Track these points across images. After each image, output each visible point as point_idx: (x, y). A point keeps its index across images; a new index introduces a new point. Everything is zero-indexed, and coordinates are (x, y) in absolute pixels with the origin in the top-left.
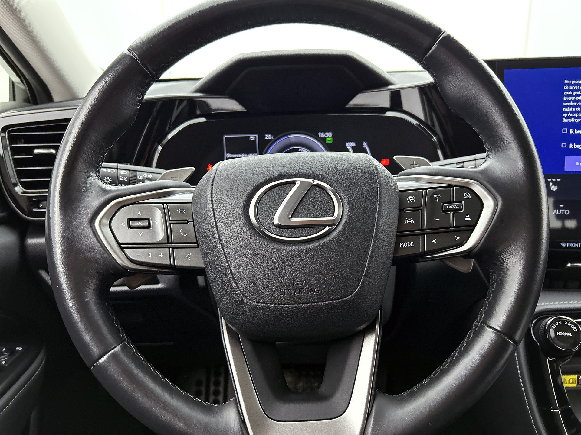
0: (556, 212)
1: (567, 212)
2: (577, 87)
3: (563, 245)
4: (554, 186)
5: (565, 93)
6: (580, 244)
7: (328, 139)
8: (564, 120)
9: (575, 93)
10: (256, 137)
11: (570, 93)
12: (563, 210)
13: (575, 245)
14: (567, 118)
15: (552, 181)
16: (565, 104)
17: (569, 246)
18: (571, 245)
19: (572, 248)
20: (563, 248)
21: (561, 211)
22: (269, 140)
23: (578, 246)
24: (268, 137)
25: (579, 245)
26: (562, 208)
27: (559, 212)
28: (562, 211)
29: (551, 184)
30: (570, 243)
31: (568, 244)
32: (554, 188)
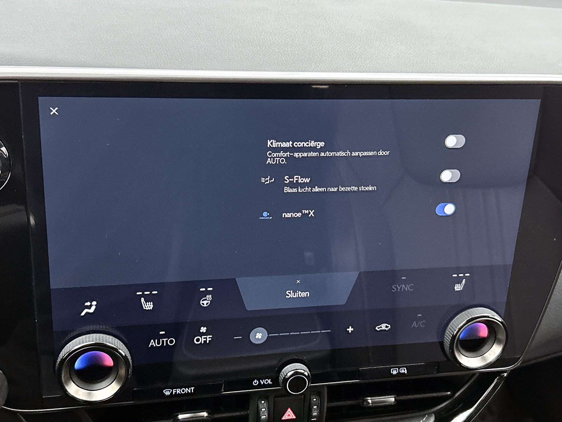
1: (171, 342)
4: (147, 303)
6: (193, 388)
12: (165, 340)
13: (186, 390)
15: (143, 295)
17: (176, 393)
18: (178, 391)
19: (180, 395)
20: (168, 396)
21: (161, 340)
23: (190, 392)
25: (191, 390)
26: (163, 336)
27: (159, 343)
28: (163, 342)
29: (143, 300)
30: (178, 389)
31: (175, 391)
32: (149, 306)
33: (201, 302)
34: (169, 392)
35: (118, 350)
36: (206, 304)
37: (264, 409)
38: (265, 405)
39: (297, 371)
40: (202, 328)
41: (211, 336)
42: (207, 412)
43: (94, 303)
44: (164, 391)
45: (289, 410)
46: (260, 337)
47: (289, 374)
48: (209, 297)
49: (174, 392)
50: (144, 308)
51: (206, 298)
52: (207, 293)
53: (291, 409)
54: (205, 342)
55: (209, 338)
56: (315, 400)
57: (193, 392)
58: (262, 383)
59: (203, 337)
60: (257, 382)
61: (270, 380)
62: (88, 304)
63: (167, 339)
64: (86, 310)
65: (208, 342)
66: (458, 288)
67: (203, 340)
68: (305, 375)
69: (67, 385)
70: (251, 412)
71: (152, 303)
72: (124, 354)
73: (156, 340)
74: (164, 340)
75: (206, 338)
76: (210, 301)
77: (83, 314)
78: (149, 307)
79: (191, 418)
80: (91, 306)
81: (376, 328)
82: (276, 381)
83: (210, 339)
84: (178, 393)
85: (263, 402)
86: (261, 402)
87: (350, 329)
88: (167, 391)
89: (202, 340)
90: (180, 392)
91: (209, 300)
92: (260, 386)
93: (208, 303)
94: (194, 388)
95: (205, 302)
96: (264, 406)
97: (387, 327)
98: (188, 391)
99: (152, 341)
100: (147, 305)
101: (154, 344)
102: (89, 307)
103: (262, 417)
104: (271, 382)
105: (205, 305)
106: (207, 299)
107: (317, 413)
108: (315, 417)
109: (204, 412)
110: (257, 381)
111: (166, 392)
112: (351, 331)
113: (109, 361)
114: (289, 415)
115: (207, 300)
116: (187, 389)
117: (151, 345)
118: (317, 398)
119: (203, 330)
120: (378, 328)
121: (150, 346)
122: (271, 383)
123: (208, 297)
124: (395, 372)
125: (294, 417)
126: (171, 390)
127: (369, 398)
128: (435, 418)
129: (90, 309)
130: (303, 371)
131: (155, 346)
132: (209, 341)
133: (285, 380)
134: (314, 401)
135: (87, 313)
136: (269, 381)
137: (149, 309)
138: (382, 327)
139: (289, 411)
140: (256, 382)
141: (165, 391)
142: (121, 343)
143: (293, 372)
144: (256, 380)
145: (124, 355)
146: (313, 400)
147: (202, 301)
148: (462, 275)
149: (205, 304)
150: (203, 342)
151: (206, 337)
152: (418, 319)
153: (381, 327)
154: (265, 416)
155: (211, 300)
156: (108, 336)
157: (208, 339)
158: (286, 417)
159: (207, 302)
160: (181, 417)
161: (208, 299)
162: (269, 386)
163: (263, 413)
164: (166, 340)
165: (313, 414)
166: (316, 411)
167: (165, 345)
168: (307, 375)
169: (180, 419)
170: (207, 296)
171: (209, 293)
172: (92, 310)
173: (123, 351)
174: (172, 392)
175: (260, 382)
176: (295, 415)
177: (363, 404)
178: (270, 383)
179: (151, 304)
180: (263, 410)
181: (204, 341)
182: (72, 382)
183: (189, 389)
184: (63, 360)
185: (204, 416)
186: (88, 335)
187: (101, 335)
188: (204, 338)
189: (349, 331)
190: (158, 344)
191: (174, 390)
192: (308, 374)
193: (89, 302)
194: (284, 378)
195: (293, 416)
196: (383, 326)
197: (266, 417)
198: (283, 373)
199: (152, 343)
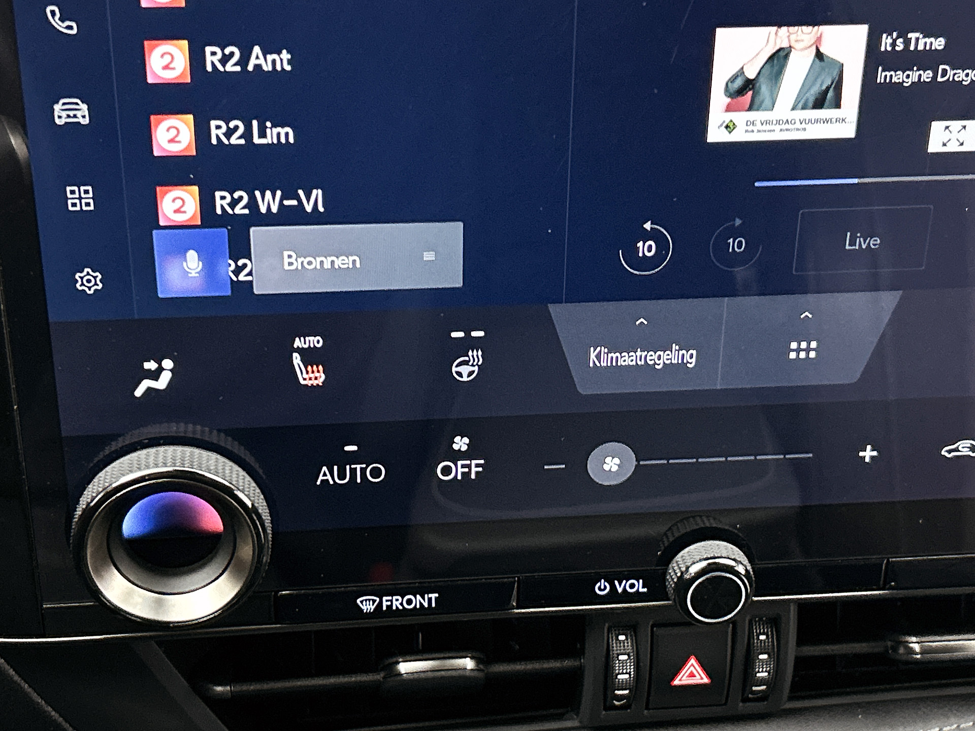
0: (327, 473)
1: (376, 473)
3: (367, 605)
4: (309, 368)
6: (434, 596)
12: (358, 467)
13: (418, 601)
17: (389, 607)
18: (397, 602)
19: (402, 612)
20: (369, 615)
21: (348, 467)
23: (426, 605)
25: (430, 600)
26: (353, 458)
27: (342, 476)
28: (353, 472)
29: (297, 359)
30: (395, 598)
31: (387, 601)
32: (313, 376)
33: (454, 369)
34: (371, 602)
35: (235, 492)
36: (467, 373)
37: (626, 657)
38: (629, 646)
39: (717, 560)
40: (457, 439)
41: (482, 462)
42: (472, 658)
43: (168, 364)
44: (358, 601)
45: (693, 661)
46: (615, 468)
47: (694, 569)
48: (476, 355)
49: (385, 604)
50: (302, 382)
51: (467, 358)
52: (469, 344)
53: (698, 660)
54: (466, 475)
55: (475, 467)
56: (763, 637)
57: (433, 605)
58: (620, 590)
59: (460, 463)
60: (605, 587)
61: (641, 581)
62: (151, 365)
63: (364, 466)
64: (146, 384)
65: (473, 476)
67: (460, 470)
68: (737, 574)
69: (100, 576)
70: (590, 662)
71: (321, 368)
72: (249, 504)
73: (336, 468)
74: (356, 469)
75: (469, 466)
76: (477, 367)
77: (138, 393)
78: (313, 379)
79: (430, 671)
80: (160, 370)
81: (943, 453)
82: (656, 586)
83: (480, 469)
84: (394, 608)
85: (622, 638)
86: (617, 639)
87: (868, 454)
88: (366, 600)
89: (458, 470)
90: (401, 604)
91: (475, 363)
92: (613, 596)
93: (473, 372)
94: (437, 595)
95: (465, 370)
96: (624, 646)
98: (420, 603)
99: (325, 469)
100: (307, 372)
101: (329, 477)
102: (155, 375)
103: (619, 677)
104: (643, 587)
105: (465, 379)
106: (469, 361)
107: (769, 672)
108: (762, 682)
109: (465, 657)
110: (607, 584)
111: (364, 603)
112: (872, 458)
113: (211, 520)
114: (692, 675)
115: (470, 364)
116: (418, 597)
117: (322, 481)
118: (770, 633)
119: (461, 443)
120: (949, 452)
121: (318, 483)
122: (645, 590)
123: (473, 356)
125: (706, 680)
126: (378, 600)
127: (914, 639)
129: (157, 381)
130: (732, 563)
131: (331, 482)
132: (477, 473)
133: (683, 584)
134: (762, 640)
135: (149, 390)
136: (640, 587)
137: (315, 383)
138: (960, 449)
139: (692, 665)
140: (602, 587)
141: (362, 602)
142: (242, 473)
143: (704, 564)
144: (603, 581)
145: (250, 506)
146: (758, 638)
147: (457, 366)
149: (465, 375)
150: (459, 477)
151: (468, 462)
153: (957, 450)
154: (626, 673)
155: (480, 363)
156: (205, 453)
157: (474, 470)
158: (684, 678)
159: (472, 369)
160: (406, 667)
161: (474, 361)
162: (638, 597)
163: (623, 666)
164: (361, 468)
165: (758, 675)
166: (766, 668)
167: (359, 481)
168: (743, 572)
169: (402, 674)
170: (470, 353)
171: (475, 344)
172: (162, 383)
173: (247, 492)
174: (381, 603)
175: (613, 587)
176: (709, 675)
177: (895, 649)
178: (641, 590)
179: (318, 371)
180: (621, 657)
181: (463, 473)
182: (116, 571)
183: (424, 599)
184: (90, 511)
185: (466, 669)
186: (152, 450)
187: (188, 450)
188: (463, 466)
189: (865, 457)
190: (340, 479)
191: (385, 598)
192: (746, 570)
193: (152, 361)
194: (679, 578)
195: (702, 678)
196: (963, 447)
197: (630, 677)
198: (678, 565)
199: (324, 475)
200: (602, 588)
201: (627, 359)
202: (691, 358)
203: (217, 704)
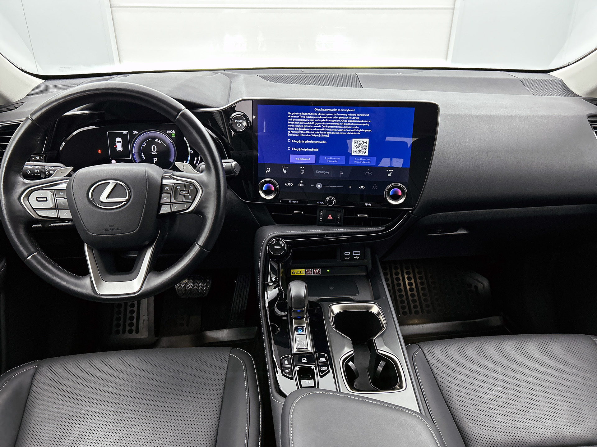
1: (292, 184)
2: (295, 117)
4: (285, 170)
5: (289, 120)
6: (298, 201)
7: (173, 134)
8: (289, 135)
9: (294, 120)
10: (127, 132)
11: (291, 120)
12: (290, 184)
14: (290, 133)
15: (284, 168)
16: (289, 126)
19: (294, 204)
20: (290, 203)
22: (136, 135)
24: (135, 132)
26: (289, 182)
27: (288, 185)
29: (283, 169)
32: (285, 172)
39: (330, 198)
41: (304, 184)
42: (303, 212)
43: (270, 169)
44: (289, 201)
46: (319, 186)
47: (328, 199)
48: (303, 170)
53: (331, 215)
54: (302, 186)
62: (268, 169)
64: (267, 171)
66: (389, 175)
69: (260, 192)
77: (266, 172)
81: (359, 188)
85: (321, 211)
87: (350, 187)
89: (301, 185)
90: (294, 202)
92: (319, 204)
95: (302, 172)
97: (363, 187)
102: (268, 170)
113: (273, 189)
119: (301, 182)
124: (367, 205)
127: (358, 214)
128: (385, 228)
135: (267, 172)
136: (323, 203)
148: (390, 170)
152: (375, 186)
153: (361, 187)
160: (295, 212)
162: (322, 204)
165: (338, 218)
171: (303, 169)
172: (269, 171)
173: (278, 187)
176: (332, 218)
183: (296, 202)
184: (261, 184)
191: (292, 201)
197: (322, 216)
198: (326, 199)
199: (286, 184)
200: (318, 202)
201: (321, 172)
202: (328, 173)
203: (273, 216)
